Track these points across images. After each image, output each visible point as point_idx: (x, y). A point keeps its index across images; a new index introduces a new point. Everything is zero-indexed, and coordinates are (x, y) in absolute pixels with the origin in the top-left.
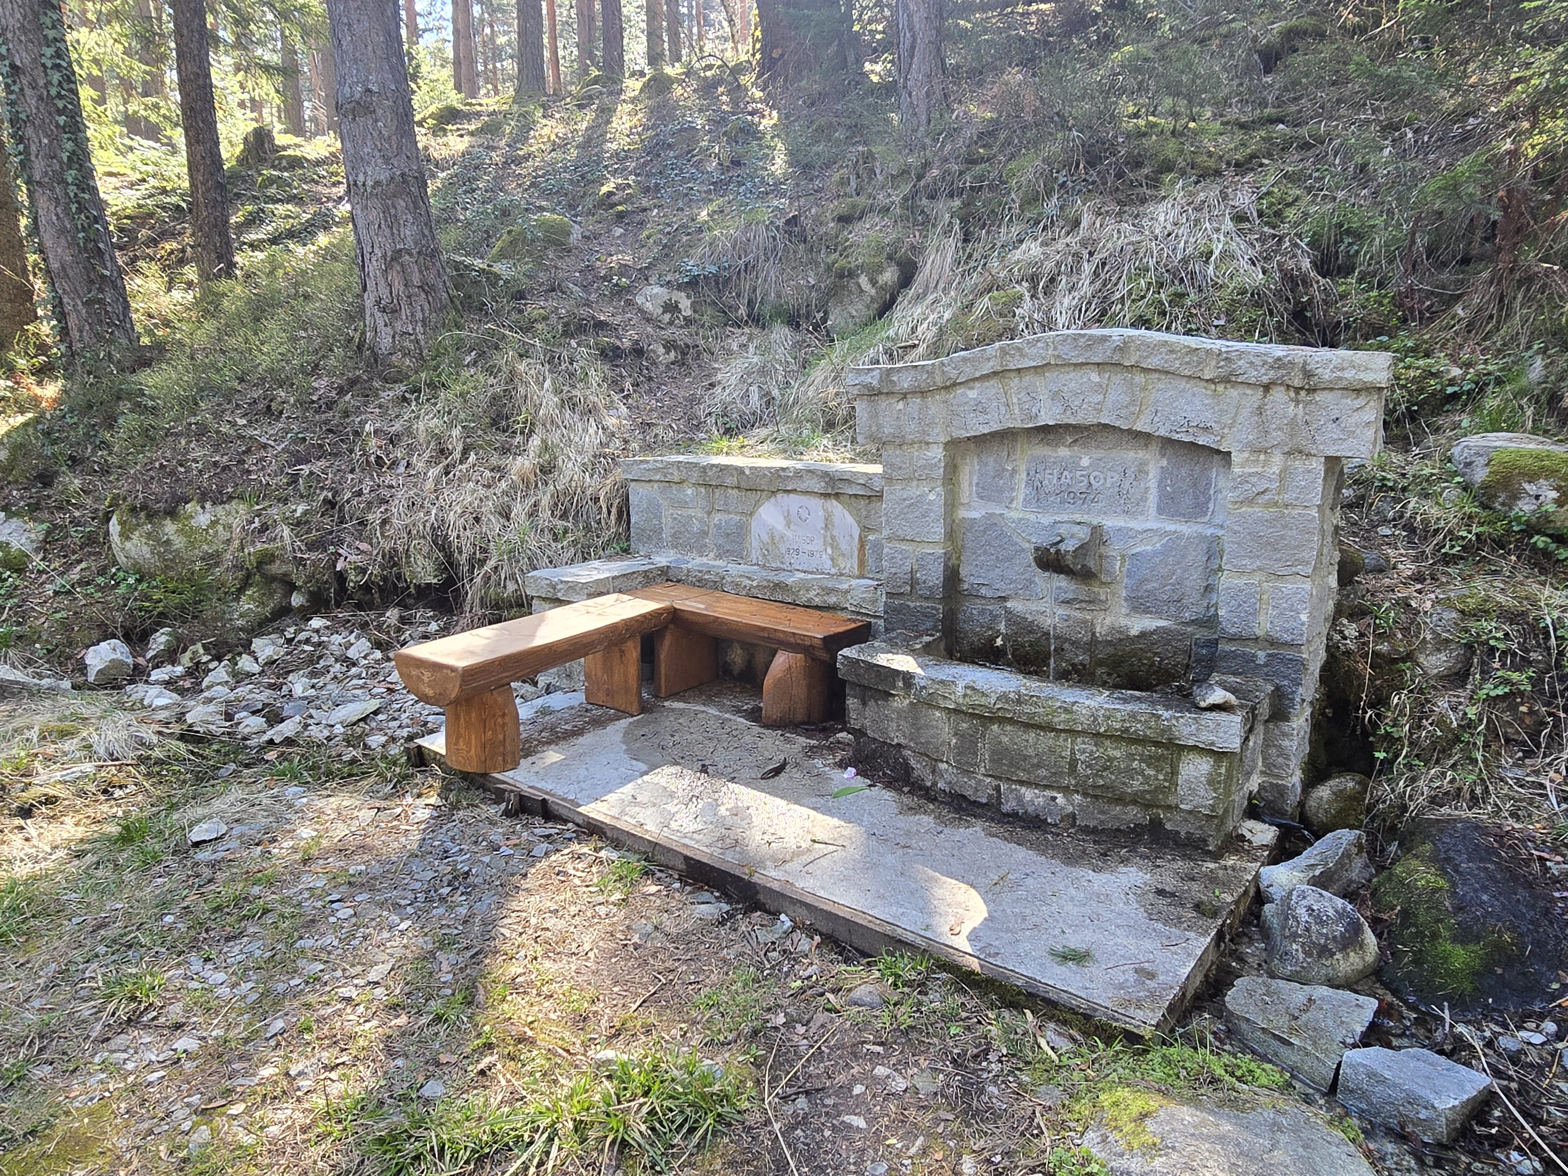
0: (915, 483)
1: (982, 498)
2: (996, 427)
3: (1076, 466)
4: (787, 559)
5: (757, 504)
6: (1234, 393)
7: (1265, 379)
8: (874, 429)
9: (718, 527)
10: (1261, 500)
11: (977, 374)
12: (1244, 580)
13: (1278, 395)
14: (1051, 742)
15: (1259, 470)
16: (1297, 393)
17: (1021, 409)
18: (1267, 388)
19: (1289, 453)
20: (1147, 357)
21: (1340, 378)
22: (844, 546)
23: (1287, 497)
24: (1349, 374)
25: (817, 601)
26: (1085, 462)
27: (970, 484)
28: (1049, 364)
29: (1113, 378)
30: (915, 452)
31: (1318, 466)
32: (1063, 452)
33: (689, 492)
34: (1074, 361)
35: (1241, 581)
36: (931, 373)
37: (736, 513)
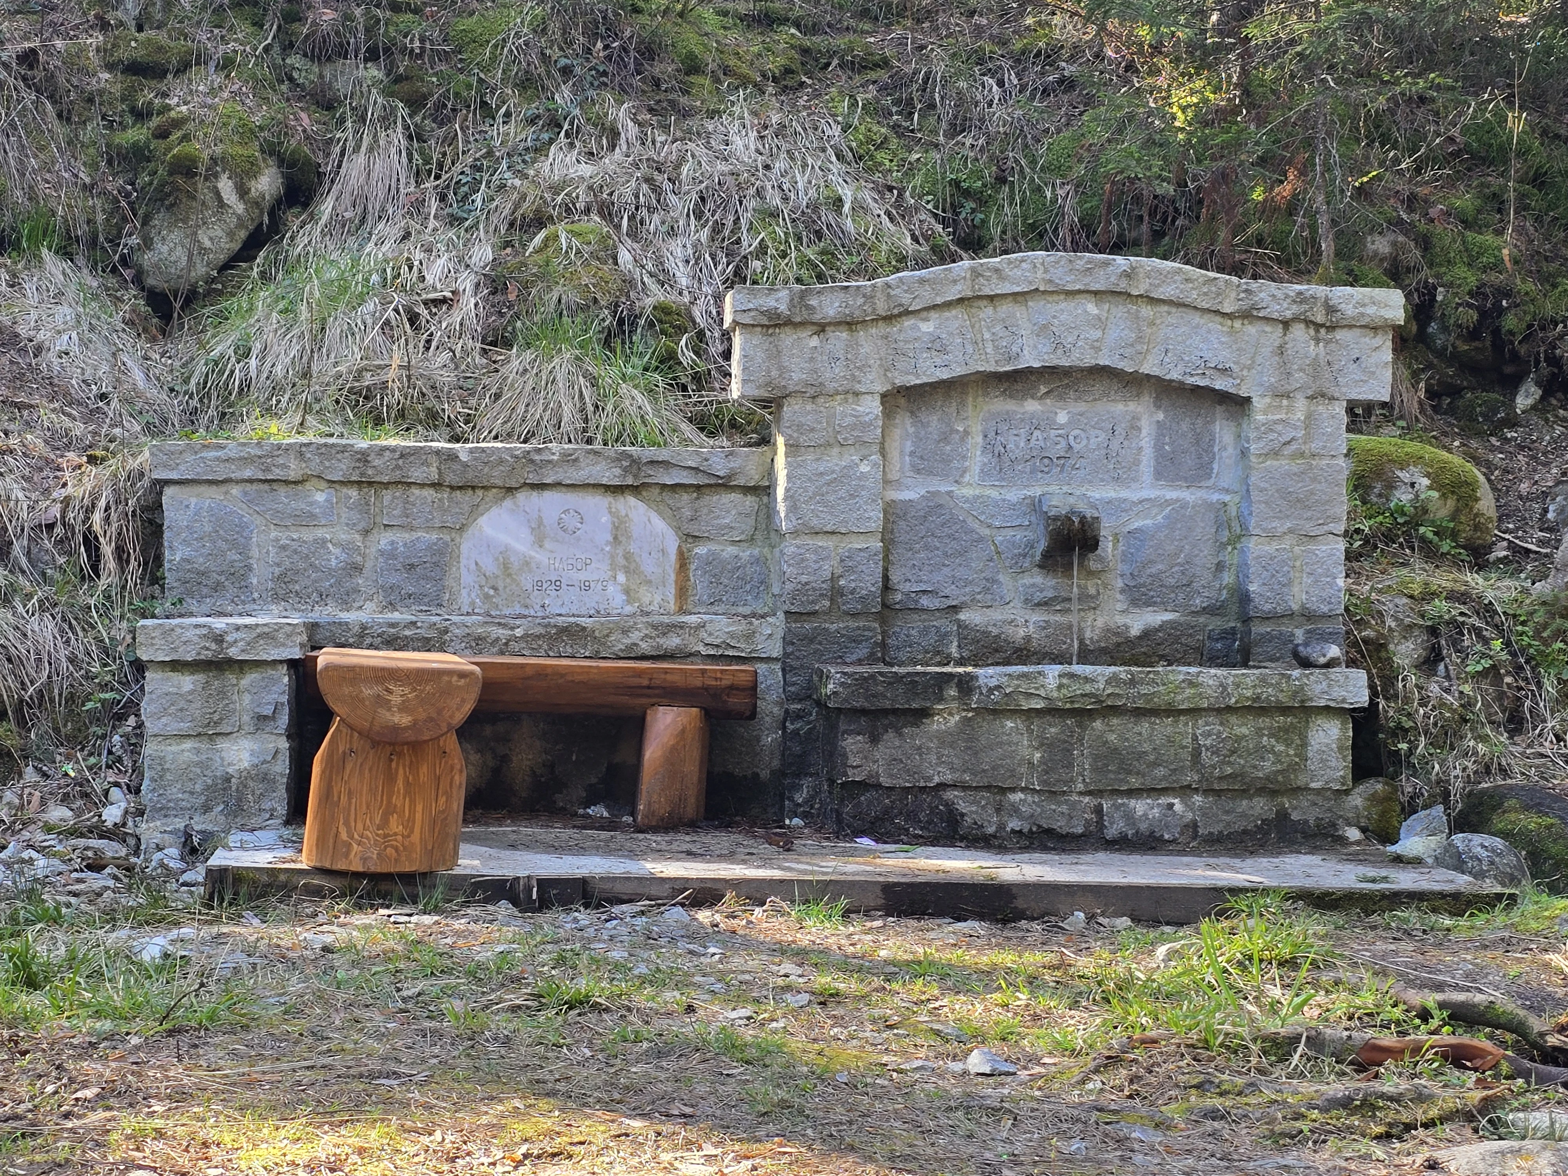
0: (836, 450)
1: (918, 471)
2: (959, 371)
3: (1052, 424)
4: (536, 599)
5: (475, 511)
6: (1252, 330)
7: (1288, 314)
8: (774, 373)
9: (390, 555)
10: (1288, 451)
11: (939, 300)
12: (1275, 545)
13: (1299, 332)
14: (1169, 730)
15: (1283, 416)
16: (1317, 331)
17: (996, 348)
18: (1286, 324)
19: (1311, 398)
20: (1159, 285)
21: (1362, 315)
22: (649, 566)
23: (1314, 446)
24: (1371, 310)
25: (645, 647)
26: (1062, 418)
27: (902, 452)
28: (1037, 290)
29: (1114, 310)
30: (838, 406)
31: (1340, 409)
32: (1032, 406)
33: (320, 497)
34: (1069, 287)
35: (1271, 548)
36: (869, 298)
37: (429, 529)
